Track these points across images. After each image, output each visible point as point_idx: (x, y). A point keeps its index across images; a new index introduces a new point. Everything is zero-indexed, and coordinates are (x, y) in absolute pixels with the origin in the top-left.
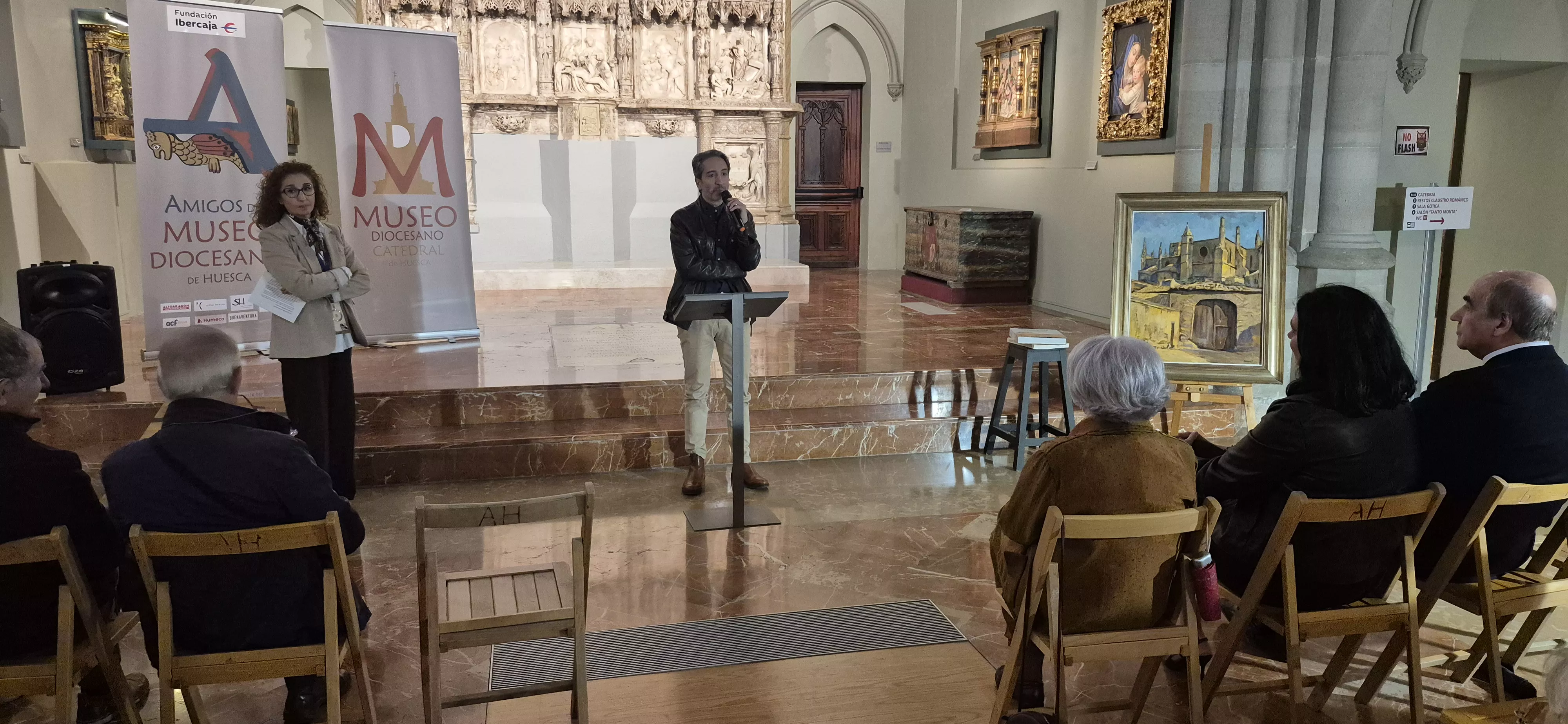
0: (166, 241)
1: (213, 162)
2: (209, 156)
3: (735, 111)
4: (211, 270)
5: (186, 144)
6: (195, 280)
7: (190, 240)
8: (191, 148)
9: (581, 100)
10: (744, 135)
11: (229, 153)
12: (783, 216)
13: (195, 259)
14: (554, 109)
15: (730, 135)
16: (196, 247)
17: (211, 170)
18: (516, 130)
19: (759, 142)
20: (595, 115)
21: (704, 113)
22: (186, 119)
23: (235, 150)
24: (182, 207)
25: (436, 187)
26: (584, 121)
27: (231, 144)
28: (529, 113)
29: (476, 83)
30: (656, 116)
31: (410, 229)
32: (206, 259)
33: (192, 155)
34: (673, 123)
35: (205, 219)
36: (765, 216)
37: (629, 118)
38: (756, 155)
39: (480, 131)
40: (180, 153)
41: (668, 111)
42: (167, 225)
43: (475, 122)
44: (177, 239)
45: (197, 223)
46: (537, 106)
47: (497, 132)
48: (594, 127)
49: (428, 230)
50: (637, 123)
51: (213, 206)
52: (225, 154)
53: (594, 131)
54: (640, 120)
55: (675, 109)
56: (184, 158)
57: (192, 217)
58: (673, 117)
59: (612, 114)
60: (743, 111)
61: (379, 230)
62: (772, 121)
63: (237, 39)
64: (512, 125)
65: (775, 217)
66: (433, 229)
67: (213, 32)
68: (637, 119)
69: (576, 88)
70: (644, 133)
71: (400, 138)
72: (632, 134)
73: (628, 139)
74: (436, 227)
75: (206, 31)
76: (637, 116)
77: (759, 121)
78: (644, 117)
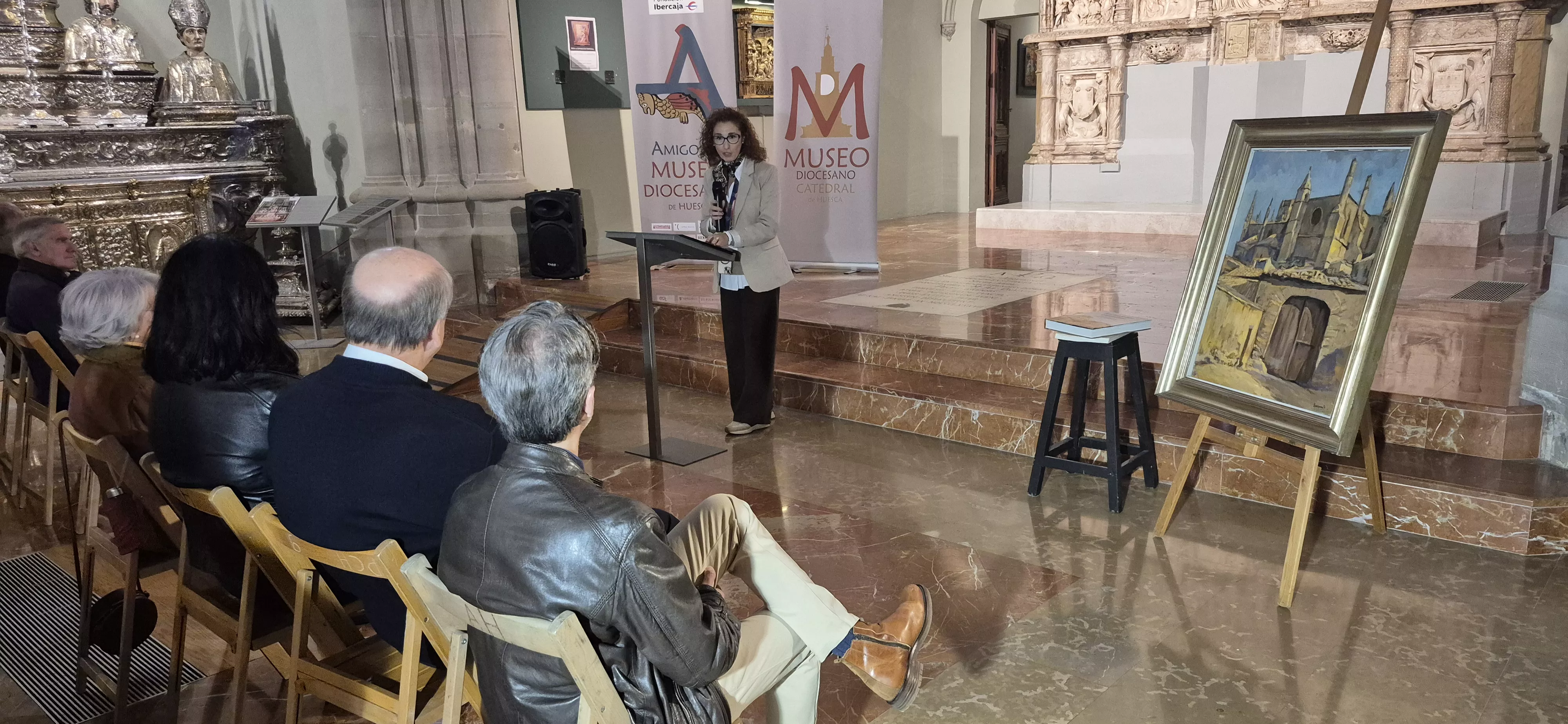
0: (653, 177)
1: (683, 115)
2: (680, 111)
3: (1444, 8)
4: (684, 200)
5: (664, 102)
6: (674, 207)
7: (669, 176)
8: (668, 105)
9: (1229, 17)
10: (1463, 40)
11: (694, 108)
12: (1509, 150)
13: (673, 191)
14: (1209, 30)
15: (1441, 41)
16: (673, 182)
17: (682, 122)
18: (1168, 59)
19: (1485, 48)
20: (1245, 33)
21: (1395, 16)
22: (664, 82)
23: (698, 105)
24: (663, 150)
25: (853, 131)
26: (1231, 42)
27: (695, 100)
28: (1185, 39)
29: (1135, 11)
30: (1327, 26)
31: (828, 169)
32: (680, 191)
33: (668, 110)
34: (1350, 33)
35: (678, 159)
36: (1480, 150)
37: (1301, 32)
38: (1478, 65)
39: (1135, 62)
40: (660, 109)
41: (1340, 18)
42: (654, 164)
43: (1131, 54)
44: (661, 175)
45: (673, 163)
46: (1191, 30)
47: (1151, 63)
48: (1241, 47)
49: (842, 170)
50: (1311, 37)
51: (684, 150)
52: (691, 109)
53: (1240, 52)
54: (1314, 32)
55: (1349, 16)
56: (663, 113)
57: (671, 158)
58: (1350, 25)
59: (1273, 30)
60: (1457, 7)
61: (803, 170)
62: (1504, 16)
63: (698, 14)
64: (1161, 54)
65: (1494, 151)
66: (847, 169)
67: (680, 11)
68: (1311, 32)
69: (1236, 5)
70: (1319, 48)
71: (827, 86)
72: (1303, 51)
73: (1297, 58)
74: (850, 167)
75: (675, 11)
76: (1311, 28)
77: (1488, 18)
78: (1319, 28)
